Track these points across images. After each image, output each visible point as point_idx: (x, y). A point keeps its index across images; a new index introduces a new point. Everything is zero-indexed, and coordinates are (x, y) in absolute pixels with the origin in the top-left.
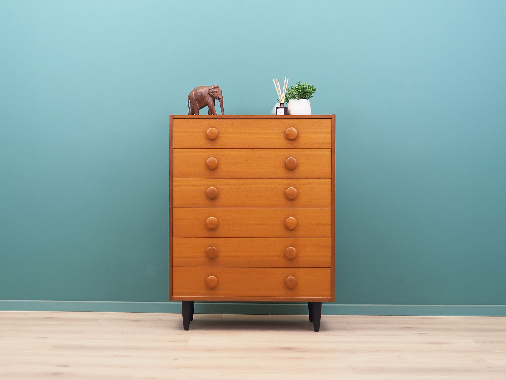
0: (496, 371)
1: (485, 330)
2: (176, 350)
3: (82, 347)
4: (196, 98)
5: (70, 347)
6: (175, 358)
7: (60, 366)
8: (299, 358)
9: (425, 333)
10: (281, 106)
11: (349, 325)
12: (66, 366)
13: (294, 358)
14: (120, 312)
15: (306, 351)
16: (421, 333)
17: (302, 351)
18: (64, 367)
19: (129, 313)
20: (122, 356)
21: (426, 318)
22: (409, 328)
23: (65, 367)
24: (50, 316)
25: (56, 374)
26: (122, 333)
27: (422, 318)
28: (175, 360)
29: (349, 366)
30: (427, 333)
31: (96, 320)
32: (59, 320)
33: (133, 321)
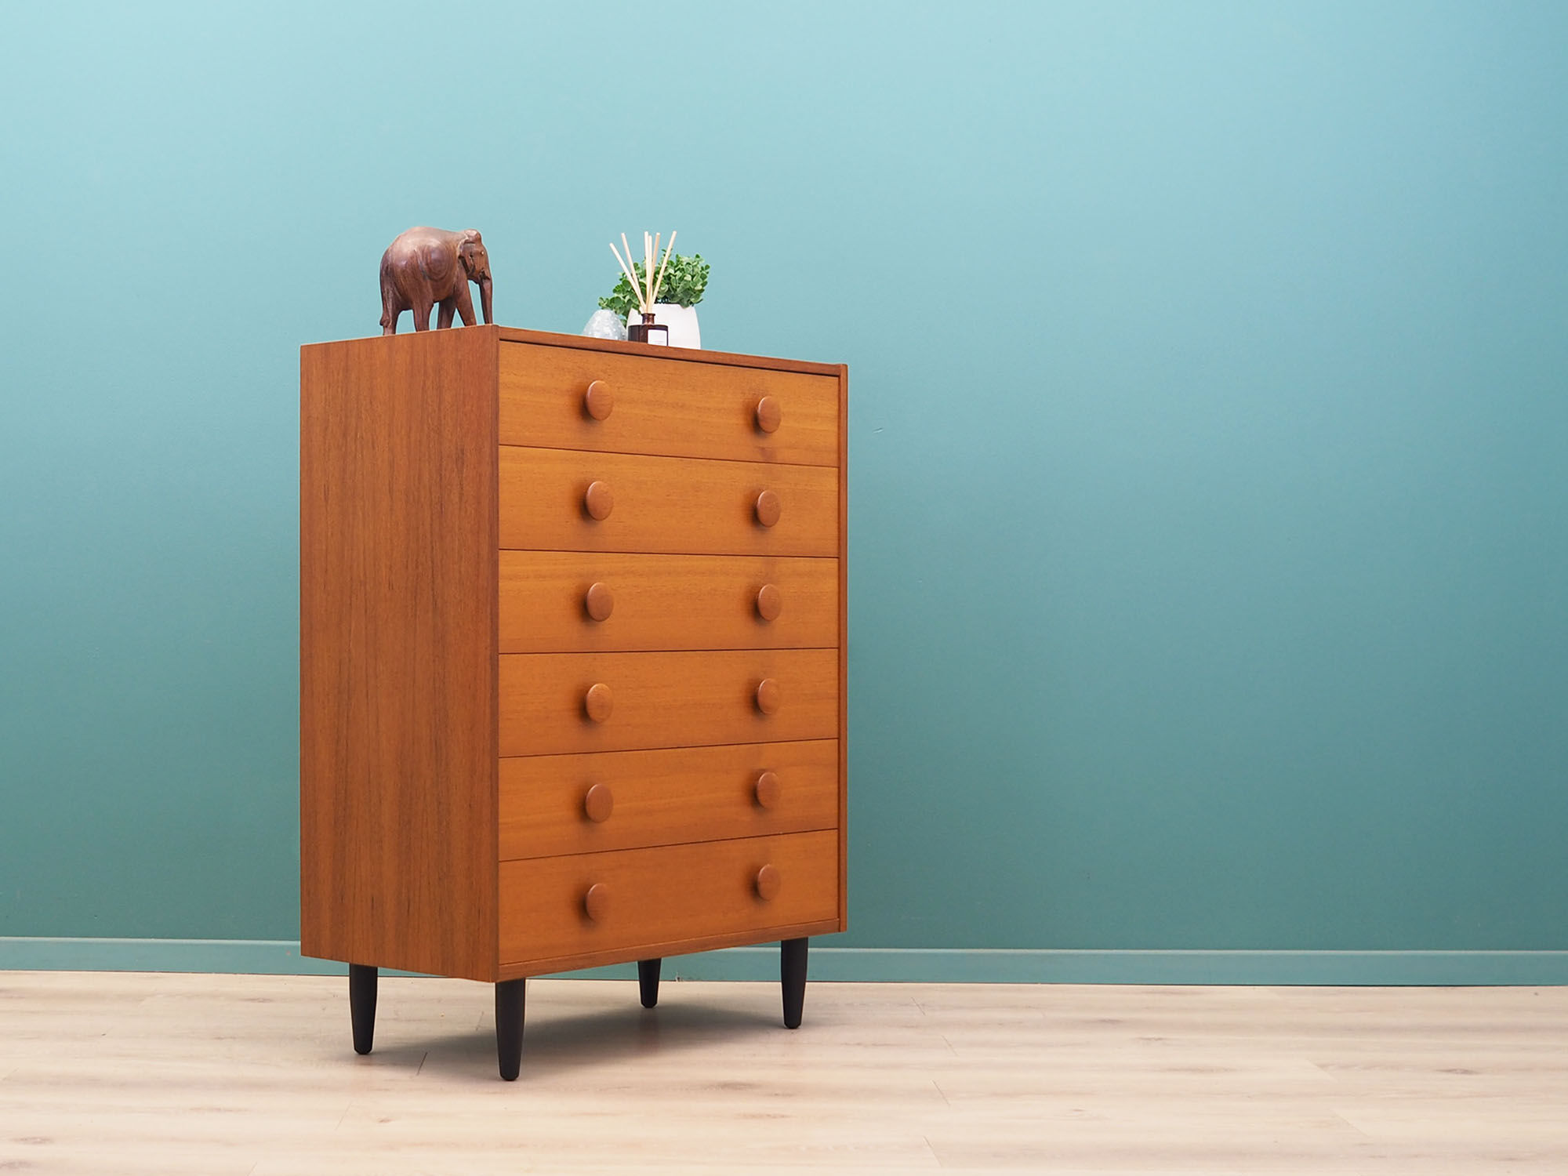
0: (1381, 1157)
1: (1348, 1029)
2: (387, 1090)
3: (94, 1083)
4: (430, 270)
5: (57, 1083)
6: (383, 1117)
7: (25, 1140)
8: (769, 1116)
9: (1160, 1039)
10: (646, 323)
11: (924, 1014)
12: (44, 1140)
13: (753, 1116)
14: (211, 973)
15: (790, 1095)
16: (1149, 1039)
17: (776, 1095)
18: (35, 1143)
19: (238, 975)
20: (219, 1110)
21: (1164, 992)
22: (1112, 1021)
23: (40, 1143)
25: (11, 1165)
26: (219, 1038)
27: (1153, 993)
28: (382, 1121)
29: (926, 1143)
30: (1166, 1039)
31: (138, 998)
32: (21, 998)
33: (253, 1000)
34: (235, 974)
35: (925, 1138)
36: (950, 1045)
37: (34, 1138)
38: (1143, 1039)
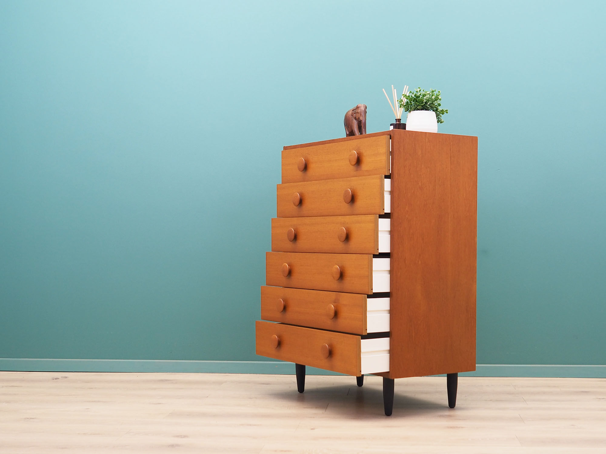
2: (314, 417)
3: (204, 415)
5: (190, 415)
6: (312, 428)
7: (178, 436)
9: (604, 398)
10: (397, 123)
11: (515, 389)
12: (185, 437)
13: (451, 427)
14: (247, 374)
15: (464, 420)
16: (600, 399)
17: (460, 419)
20: (250, 425)
22: (586, 392)
23: (184, 437)
24: (166, 378)
25: (172, 446)
26: (251, 398)
27: (601, 381)
28: (312, 429)
29: (516, 437)
31: (220, 383)
32: (176, 383)
33: (263, 384)
34: (257, 374)
35: (515, 435)
36: (525, 401)
37: (181, 436)
38: (598, 398)
